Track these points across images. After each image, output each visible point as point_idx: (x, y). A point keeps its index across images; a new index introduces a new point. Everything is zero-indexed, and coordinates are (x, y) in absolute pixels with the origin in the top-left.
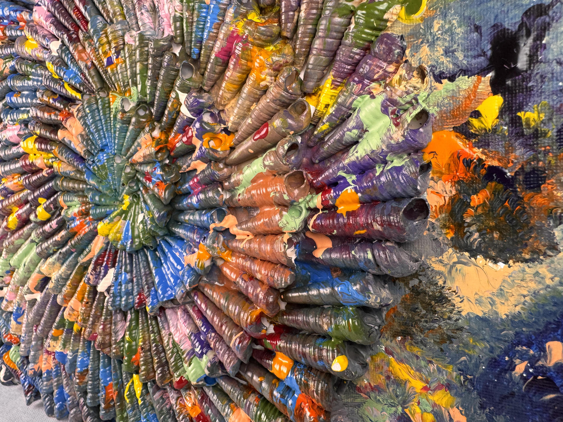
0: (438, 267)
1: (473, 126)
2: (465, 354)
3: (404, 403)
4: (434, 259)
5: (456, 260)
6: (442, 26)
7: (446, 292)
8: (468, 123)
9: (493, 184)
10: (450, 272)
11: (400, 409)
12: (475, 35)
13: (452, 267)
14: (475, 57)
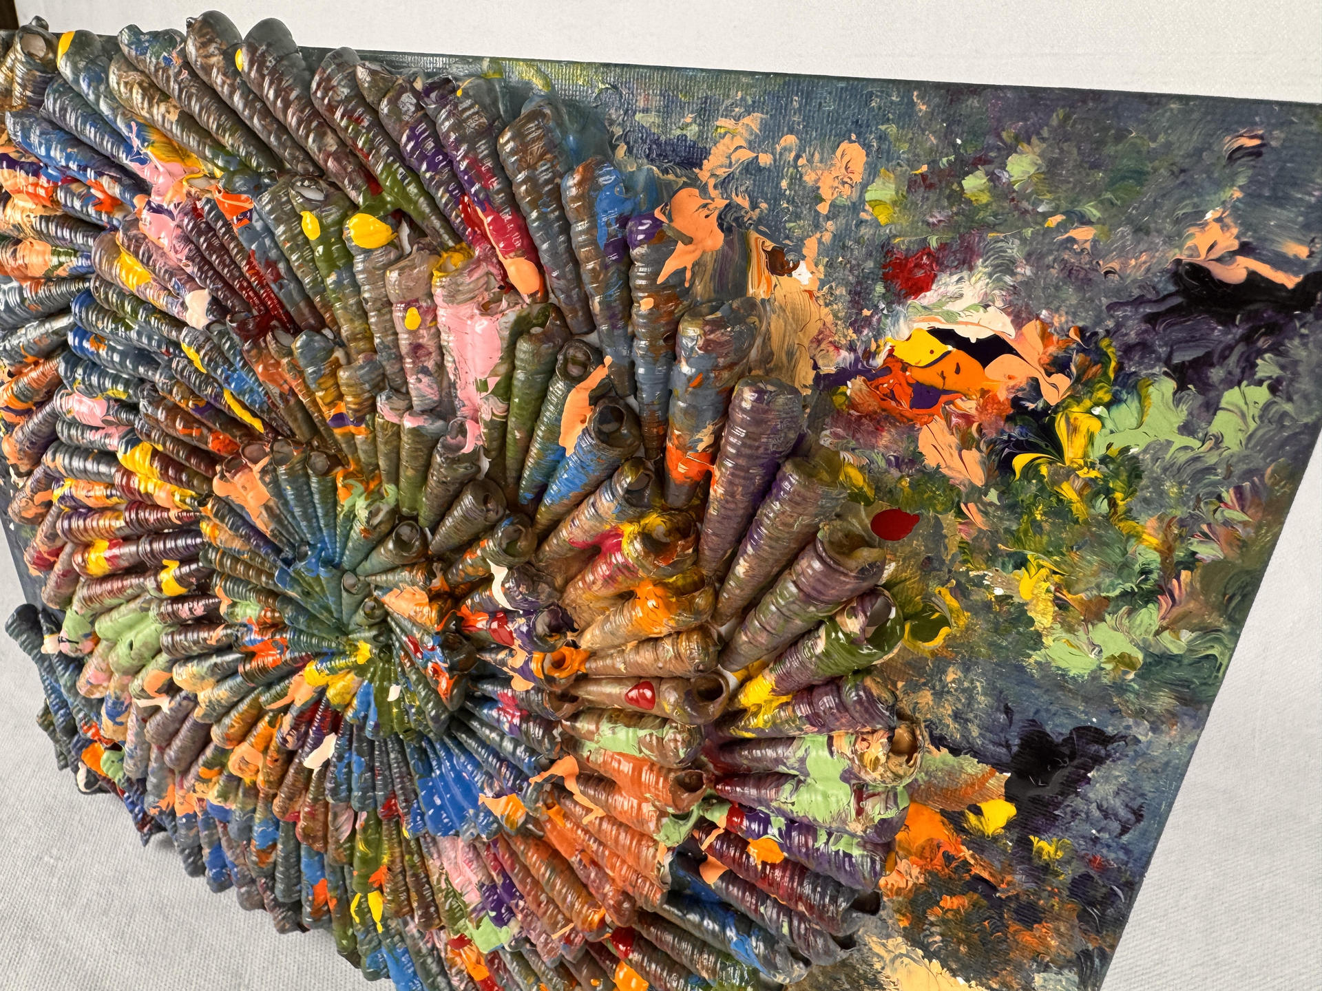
0: (877, 949)
1: (967, 821)
4: (875, 939)
5: (904, 952)
6: (959, 680)
7: (882, 978)
8: (962, 814)
9: (976, 896)
10: (893, 961)
12: (1002, 717)
13: (896, 957)
14: (994, 743)
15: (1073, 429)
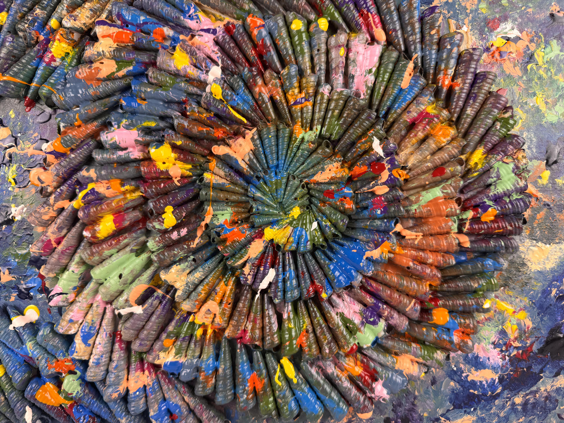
0: (522, 249)
1: (538, 182)
2: (532, 290)
3: (503, 323)
4: (520, 245)
5: (530, 245)
7: (525, 261)
9: (546, 209)
10: (527, 251)
11: (500, 327)
13: (528, 248)
14: (540, 153)
15: (538, 56)
